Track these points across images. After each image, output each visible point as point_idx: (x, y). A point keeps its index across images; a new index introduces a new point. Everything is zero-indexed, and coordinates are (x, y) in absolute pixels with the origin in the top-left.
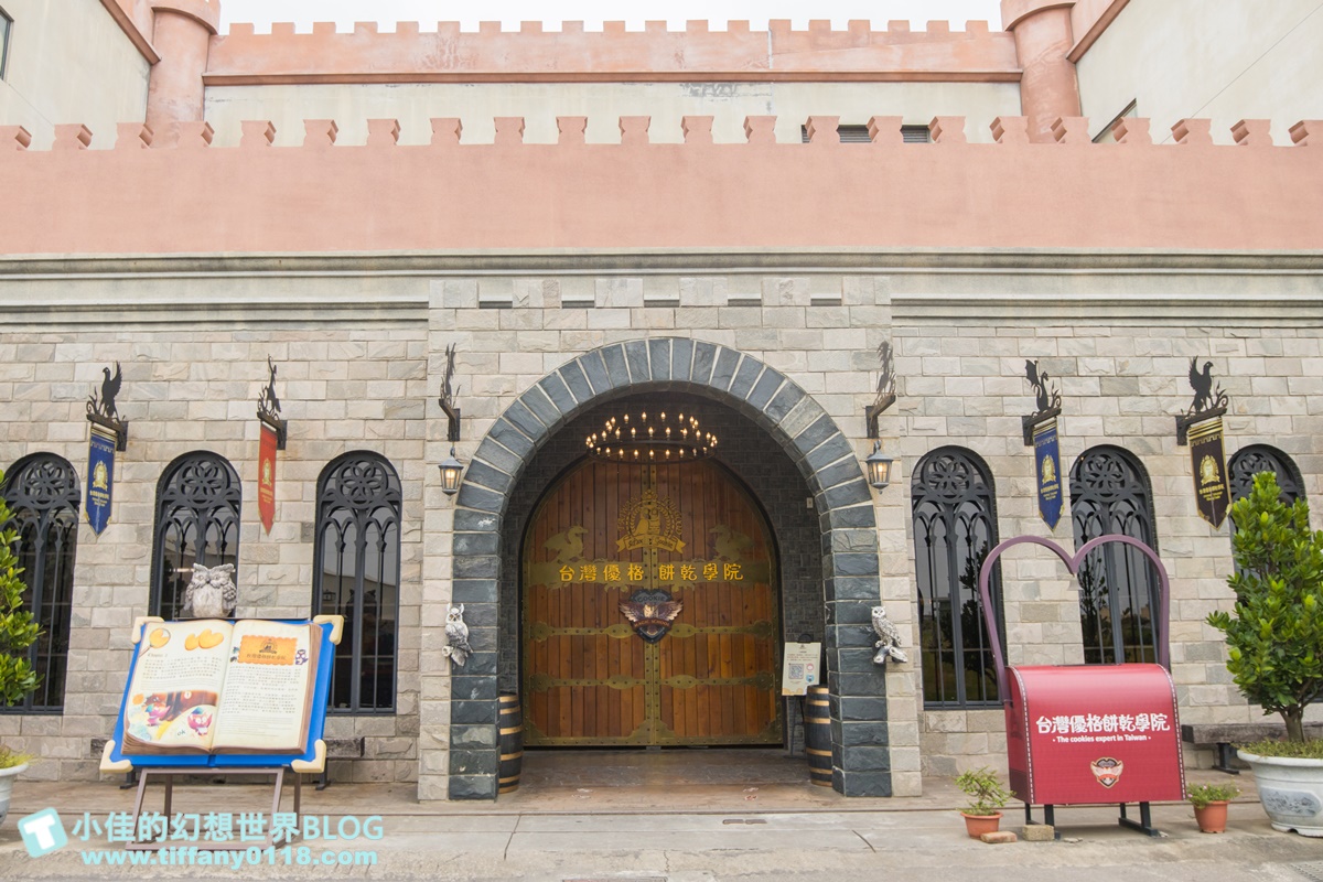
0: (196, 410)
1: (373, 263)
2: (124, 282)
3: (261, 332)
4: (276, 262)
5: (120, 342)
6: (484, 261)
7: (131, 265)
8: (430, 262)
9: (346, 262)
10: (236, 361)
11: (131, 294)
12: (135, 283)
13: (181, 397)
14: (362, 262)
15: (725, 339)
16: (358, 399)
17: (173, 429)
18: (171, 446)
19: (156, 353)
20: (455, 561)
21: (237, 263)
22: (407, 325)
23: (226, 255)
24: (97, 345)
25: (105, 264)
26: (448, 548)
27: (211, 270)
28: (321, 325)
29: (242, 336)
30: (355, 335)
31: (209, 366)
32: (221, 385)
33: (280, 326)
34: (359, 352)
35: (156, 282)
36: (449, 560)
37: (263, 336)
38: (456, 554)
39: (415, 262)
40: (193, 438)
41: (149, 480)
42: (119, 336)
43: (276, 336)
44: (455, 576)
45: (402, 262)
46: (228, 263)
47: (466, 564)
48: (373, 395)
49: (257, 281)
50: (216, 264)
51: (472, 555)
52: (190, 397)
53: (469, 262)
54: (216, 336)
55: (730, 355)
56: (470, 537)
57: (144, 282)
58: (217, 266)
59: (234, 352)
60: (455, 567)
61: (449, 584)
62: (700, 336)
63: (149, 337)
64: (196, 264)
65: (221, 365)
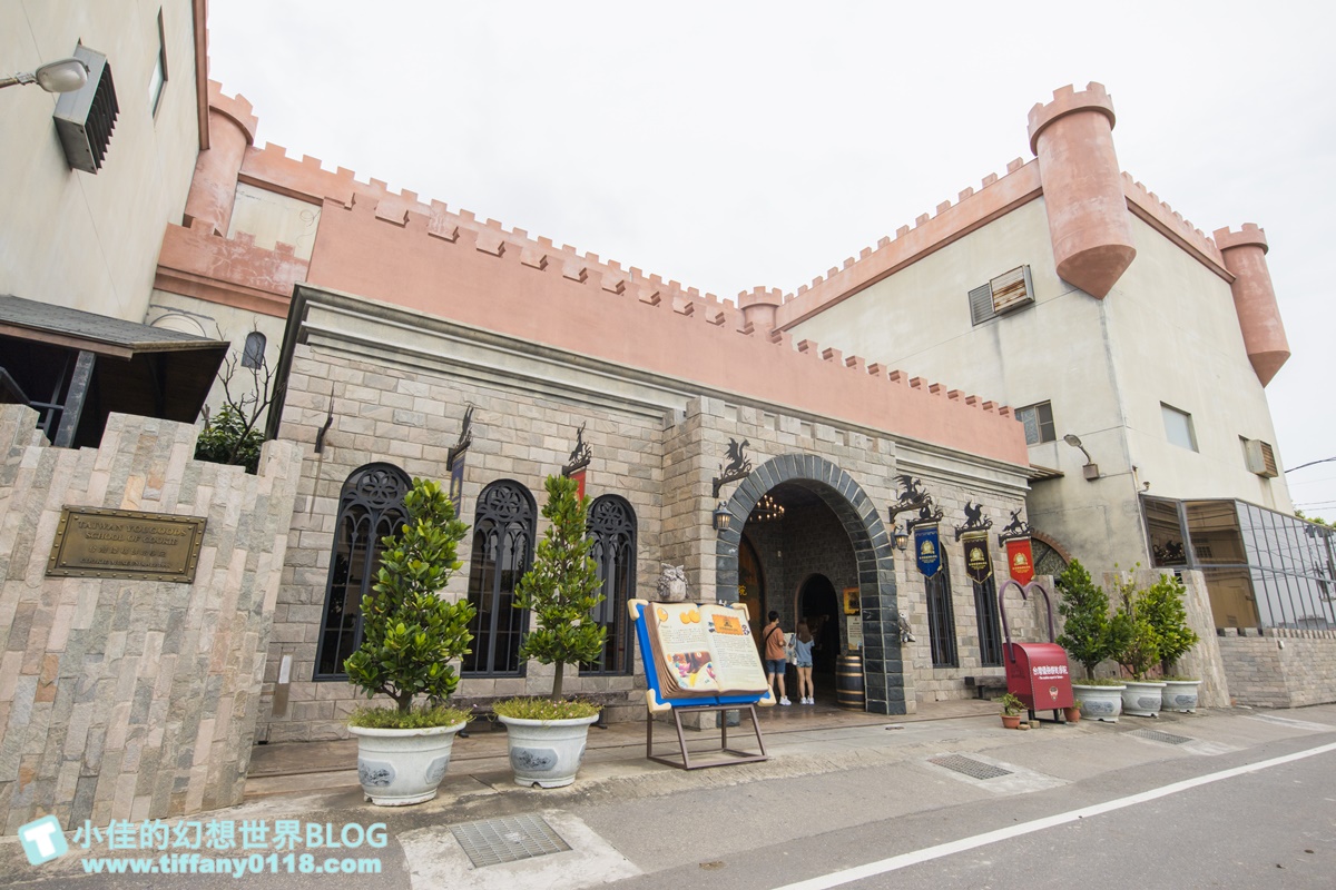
0: (508, 449)
1: (631, 373)
2: (459, 345)
3: (553, 403)
4: (572, 358)
5: (451, 388)
6: (691, 387)
7: (472, 333)
8: (662, 381)
9: (615, 369)
10: (535, 419)
11: (464, 354)
12: (468, 347)
13: (497, 438)
14: (624, 371)
15: (835, 460)
16: (613, 460)
17: (491, 461)
18: (488, 473)
19: (479, 402)
20: (717, 574)
21: (547, 352)
22: (641, 417)
23: (542, 344)
24: (433, 387)
25: (451, 328)
26: (714, 565)
27: (526, 352)
28: (590, 406)
29: (540, 403)
30: (613, 418)
31: (517, 419)
32: (526, 435)
33: (564, 401)
34: (613, 429)
35: (483, 350)
36: (714, 572)
37: (555, 406)
38: (718, 569)
39: (654, 379)
40: (506, 470)
41: (471, 497)
42: (452, 384)
43: (563, 407)
44: (718, 583)
45: (646, 377)
46: (541, 350)
47: (723, 576)
48: (622, 459)
49: (554, 367)
50: (532, 348)
51: (726, 571)
52: (503, 439)
53: (682, 386)
54: (521, 399)
55: (837, 470)
56: (725, 559)
57: (475, 348)
58: (533, 351)
59: (535, 413)
60: (717, 577)
61: (715, 588)
62: (825, 457)
63: (473, 389)
64: (519, 345)
65: (525, 420)
